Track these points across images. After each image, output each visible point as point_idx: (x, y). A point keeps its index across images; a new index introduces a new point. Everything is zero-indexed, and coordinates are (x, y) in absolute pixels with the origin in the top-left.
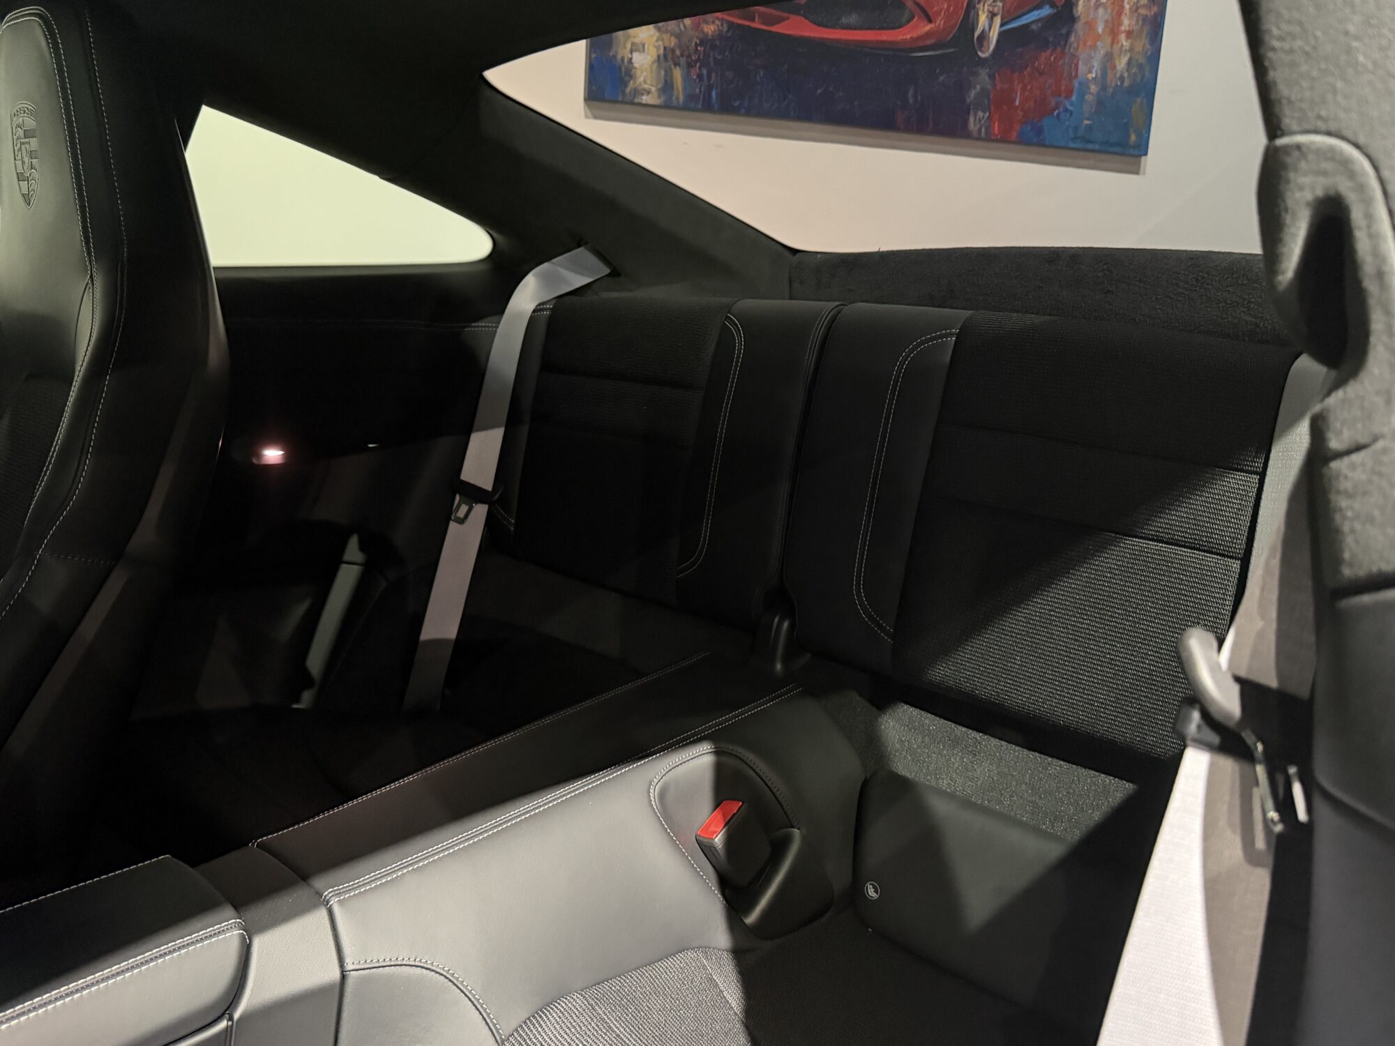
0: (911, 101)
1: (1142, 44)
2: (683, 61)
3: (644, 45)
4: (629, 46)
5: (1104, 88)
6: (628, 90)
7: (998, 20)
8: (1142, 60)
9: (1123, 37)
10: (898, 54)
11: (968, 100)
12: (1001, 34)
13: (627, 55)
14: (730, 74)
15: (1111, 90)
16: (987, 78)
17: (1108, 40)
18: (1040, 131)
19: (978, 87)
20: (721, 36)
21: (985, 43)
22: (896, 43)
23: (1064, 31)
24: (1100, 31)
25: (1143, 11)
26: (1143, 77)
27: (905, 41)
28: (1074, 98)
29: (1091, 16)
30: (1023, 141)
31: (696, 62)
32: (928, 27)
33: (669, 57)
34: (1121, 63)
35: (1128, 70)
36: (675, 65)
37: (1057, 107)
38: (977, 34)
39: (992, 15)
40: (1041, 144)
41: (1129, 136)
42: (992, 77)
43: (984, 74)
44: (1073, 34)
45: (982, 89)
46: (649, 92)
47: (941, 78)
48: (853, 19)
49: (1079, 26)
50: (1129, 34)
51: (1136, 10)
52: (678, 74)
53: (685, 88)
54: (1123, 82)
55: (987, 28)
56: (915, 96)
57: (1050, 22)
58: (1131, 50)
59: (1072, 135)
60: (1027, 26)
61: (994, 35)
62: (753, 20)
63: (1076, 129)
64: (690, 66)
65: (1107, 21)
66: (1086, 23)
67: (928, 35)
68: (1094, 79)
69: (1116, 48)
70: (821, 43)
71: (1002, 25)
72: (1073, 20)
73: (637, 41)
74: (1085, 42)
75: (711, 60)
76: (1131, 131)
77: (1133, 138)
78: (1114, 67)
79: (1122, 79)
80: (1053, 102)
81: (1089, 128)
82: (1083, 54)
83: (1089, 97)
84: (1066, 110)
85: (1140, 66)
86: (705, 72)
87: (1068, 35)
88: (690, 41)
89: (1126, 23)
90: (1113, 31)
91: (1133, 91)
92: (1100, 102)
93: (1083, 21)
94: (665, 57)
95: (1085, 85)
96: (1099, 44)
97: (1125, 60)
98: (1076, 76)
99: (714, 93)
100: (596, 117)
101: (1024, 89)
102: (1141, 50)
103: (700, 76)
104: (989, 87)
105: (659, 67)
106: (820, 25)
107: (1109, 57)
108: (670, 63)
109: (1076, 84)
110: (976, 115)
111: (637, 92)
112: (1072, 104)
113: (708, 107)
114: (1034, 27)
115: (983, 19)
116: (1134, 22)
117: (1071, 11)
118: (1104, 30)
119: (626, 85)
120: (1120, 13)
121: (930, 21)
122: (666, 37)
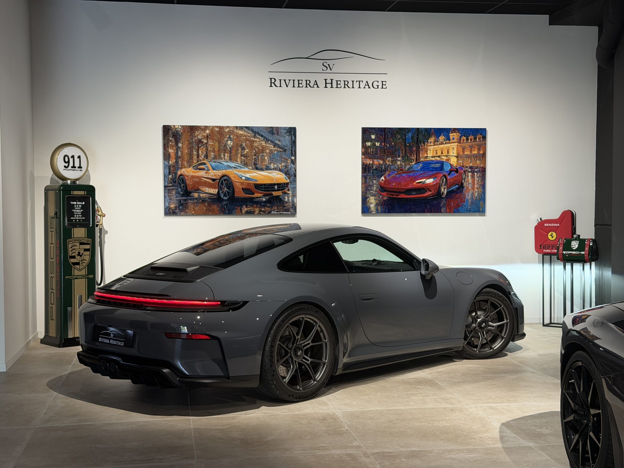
0: (428, 207)
1: (481, 190)
2: (380, 205)
3: (372, 203)
4: (369, 203)
5: (472, 200)
6: (370, 211)
7: (446, 189)
8: (481, 193)
9: (476, 189)
10: (425, 199)
11: (441, 206)
12: (447, 192)
13: (369, 205)
14: (389, 206)
15: (474, 200)
16: (445, 201)
17: (472, 190)
18: (458, 210)
19: (443, 203)
20: (388, 200)
21: (444, 194)
22: (424, 196)
23: (461, 190)
24: (470, 188)
25: (480, 183)
26: (482, 197)
27: (425, 196)
28: (465, 203)
29: (467, 185)
30: (454, 212)
31: (383, 205)
32: (430, 193)
33: (377, 204)
34: (476, 194)
35: (478, 196)
36: (379, 206)
37: (462, 205)
38: (441, 193)
39: (444, 189)
40: (459, 212)
41: (480, 209)
42: (446, 201)
43: (444, 200)
44: (464, 190)
45: (444, 203)
46: (374, 211)
47: (434, 202)
48: (414, 193)
49: (465, 188)
50: (477, 188)
51: (478, 183)
52: (379, 207)
53: (381, 209)
54: (477, 198)
55: (444, 191)
56: (429, 206)
57: (458, 188)
58: (478, 191)
59: (466, 210)
60: (453, 190)
61: (445, 192)
62: (393, 196)
63: (467, 209)
64: (381, 206)
65: (471, 186)
66: (467, 187)
67: (431, 194)
68: (470, 198)
69: (474, 191)
70: (407, 198)
71: (447, 190)
72: (463, 187)
73: (371, 202)
74: (467, 192)
75: (386, 204)
76: (480, 208)
77: (481, 209)
78: (474, 195)
79: (477, 197)
80: (461, 204)
81: (470, 209)
82: (466, 194)
83: (469, 202)
84: (464, 205)
85: (481, 195)
86: (384, 206)
87: (462, 190)
88: (381, 201)
89: (476, 186)
90: (473, 188)
91: (480, 200)
92: (472, 203)
93: (466, 187)
94: (377, 205)
95: (468, 200)
96: (470, 191)
97: (477, 194)
98: (465, 198)
99: (387, 210)
100: (364, 216)
101: (453, 202)
102: (480, 191)
103: (384, 207)
104: (445, 203)
105: (375, 206)
106: (407, 195)
107: (473, 193)
108: (378, 205)
109: (466, 199)
110: (443, 208)
111: (371, 211)
112: (465, 204)
113: (386, 212)
114: (454, 190)
115: (442, 189)
116: (478, 186)
117: (463, 185)
118: (471, 188)
119: (369, 210)
120: (474, 185)
121: (431, 191)
122: (376, 201)
